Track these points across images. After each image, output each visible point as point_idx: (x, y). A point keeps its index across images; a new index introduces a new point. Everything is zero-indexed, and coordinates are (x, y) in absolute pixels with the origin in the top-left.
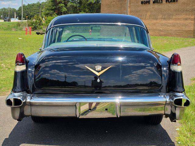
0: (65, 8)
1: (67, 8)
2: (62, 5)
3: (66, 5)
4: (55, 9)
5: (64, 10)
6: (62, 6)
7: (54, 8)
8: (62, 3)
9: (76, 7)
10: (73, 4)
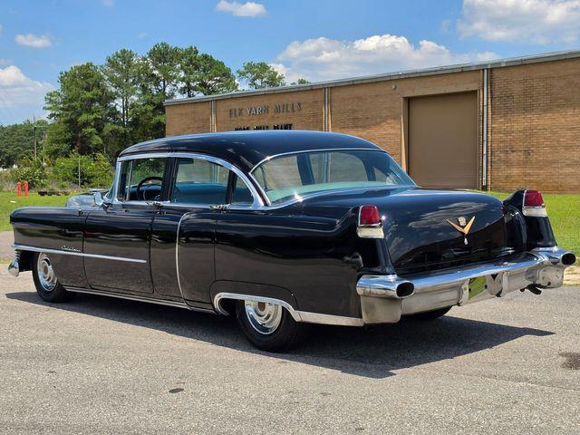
0: (97, 137)
1: (102, 138)
2: (90, 130)
3: (100, 130)
4: (74, 138)
5: (94, 143)
6: (90, 133)
7: (69, 136)
8: (89, 125)
9: (124, 135)
10: (116, 127)
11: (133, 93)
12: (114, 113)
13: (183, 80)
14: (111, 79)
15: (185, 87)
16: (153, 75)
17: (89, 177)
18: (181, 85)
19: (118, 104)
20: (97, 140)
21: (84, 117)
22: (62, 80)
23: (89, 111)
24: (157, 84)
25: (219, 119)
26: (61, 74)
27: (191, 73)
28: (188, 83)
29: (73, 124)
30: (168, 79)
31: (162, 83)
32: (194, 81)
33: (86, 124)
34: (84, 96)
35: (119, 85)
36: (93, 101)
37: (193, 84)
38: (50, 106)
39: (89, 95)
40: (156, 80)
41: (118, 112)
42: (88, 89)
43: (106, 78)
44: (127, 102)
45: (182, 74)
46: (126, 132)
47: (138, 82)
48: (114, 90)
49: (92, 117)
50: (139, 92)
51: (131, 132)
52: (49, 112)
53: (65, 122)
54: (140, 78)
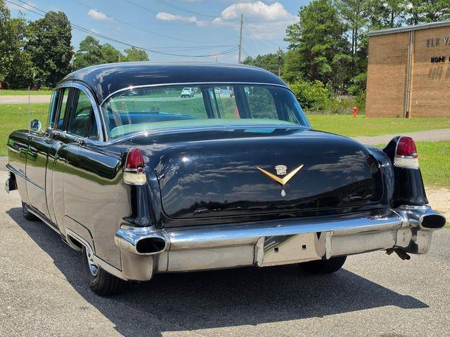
0: (327, 66)
1: (332, 66)
2: (321, 59)
3: (330, 59)
4: (308, 67)
5: (324, 71)
6: (322, 61)
7: (304, 65)
8: (321, 54)
9: (352, 64)
10: (344, 56)
11: (363, 23)
12: (344, 43)
13: (410, 11)
14: (344, 12)
15: (412, 19)
16: (383, 8)
17: (309, 102)
18: (409, 16)
19: (348, 35)
20: (327, 68)
21: (317, 47)
22: (301, 14)
23: (321, 42)
24: (386, 16)
25: (417, 48)
26: (301, 8)
27: (419, 5)
28: (415, 14)
29: (307, 55)
30: (397, 10)
31: (390, 15)
32: (421, 13)
33: (318, 54)
34: (317, 28)
35: (350, 18)
36: (325, 32)
37: (420, 16)
38: (289, 37)
39: (322, 27)
40: (385, 12)
41: (348, 43)
42: (322, 22)
43: (339, 11)
44: (356, 34)
45: (410, 6)
46: (353, 61)
47: (369, 14)
48: (345, 22)
49: (324, 47)
50: (369, 24)
51: (358, 61)
52: (289, 43)
53: (301, 52)
54: (371, 11)
